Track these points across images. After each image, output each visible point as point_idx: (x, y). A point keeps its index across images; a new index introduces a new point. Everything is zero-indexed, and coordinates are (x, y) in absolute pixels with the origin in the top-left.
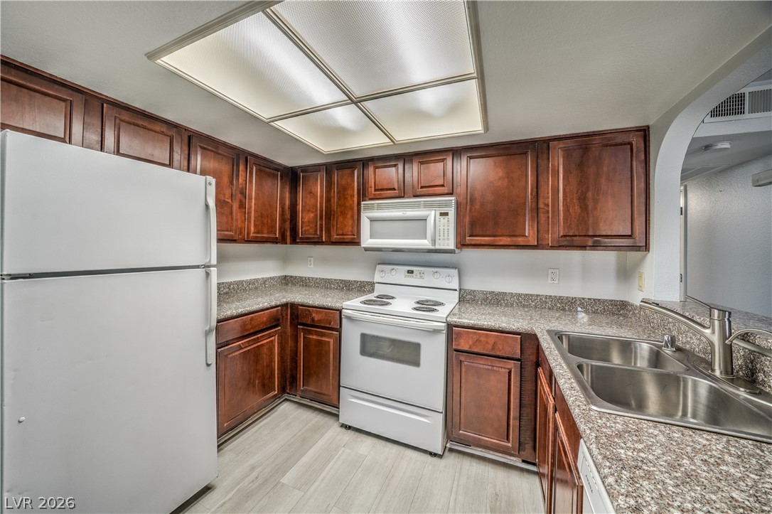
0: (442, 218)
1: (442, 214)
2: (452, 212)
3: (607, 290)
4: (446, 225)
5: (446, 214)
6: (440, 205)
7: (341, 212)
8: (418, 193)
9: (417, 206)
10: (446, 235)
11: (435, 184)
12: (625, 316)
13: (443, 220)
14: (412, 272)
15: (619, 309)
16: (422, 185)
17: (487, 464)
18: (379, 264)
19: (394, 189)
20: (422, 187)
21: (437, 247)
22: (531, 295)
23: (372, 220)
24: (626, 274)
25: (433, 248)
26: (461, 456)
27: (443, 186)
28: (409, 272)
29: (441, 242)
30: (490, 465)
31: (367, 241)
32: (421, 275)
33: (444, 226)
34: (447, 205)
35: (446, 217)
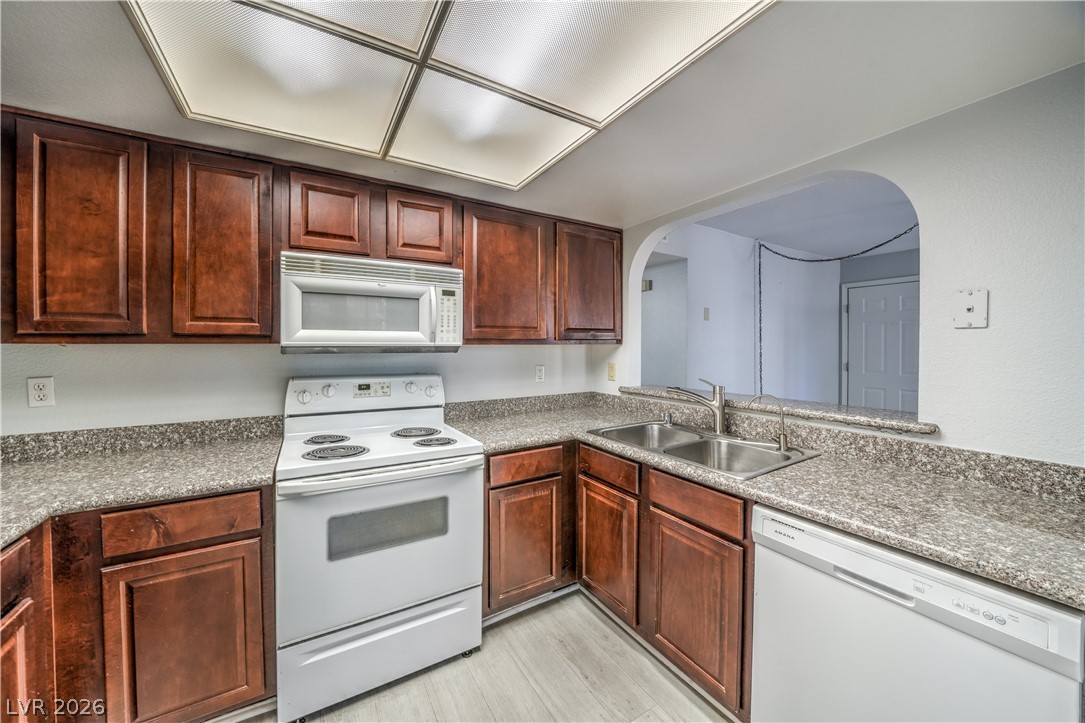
0: (446, 298)
1: (446, 293)
2: (459, 290)
3: (578, 384)
4: (451, 310)
5: (452, 294)
6: (442, 279)
7: (211, 266)
8: (399, 254)
9: (404, 275)
10: (452, 324)
11: (427, 244)
12: (595, 406)
13: (449, 302)
14: (368, 387)
15: (590, 401)
16: (407, 241)
17: (527, 618)
18: (293, 378)
19: (351, 238)
20: (405, 245)
21: (439, 343)
22: (522, 399)
23: (308, 292)
24: (593, 366)
25: (432, 344)
26: (497, 630)
27: (438, 249)
28: (361, 387)
29: (444, 335)
30: (542, 612)
31: (296, 331)
32: (385, 391)
33: (449, 311)
34: (452, 279)
35: (452, 298)
